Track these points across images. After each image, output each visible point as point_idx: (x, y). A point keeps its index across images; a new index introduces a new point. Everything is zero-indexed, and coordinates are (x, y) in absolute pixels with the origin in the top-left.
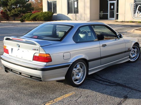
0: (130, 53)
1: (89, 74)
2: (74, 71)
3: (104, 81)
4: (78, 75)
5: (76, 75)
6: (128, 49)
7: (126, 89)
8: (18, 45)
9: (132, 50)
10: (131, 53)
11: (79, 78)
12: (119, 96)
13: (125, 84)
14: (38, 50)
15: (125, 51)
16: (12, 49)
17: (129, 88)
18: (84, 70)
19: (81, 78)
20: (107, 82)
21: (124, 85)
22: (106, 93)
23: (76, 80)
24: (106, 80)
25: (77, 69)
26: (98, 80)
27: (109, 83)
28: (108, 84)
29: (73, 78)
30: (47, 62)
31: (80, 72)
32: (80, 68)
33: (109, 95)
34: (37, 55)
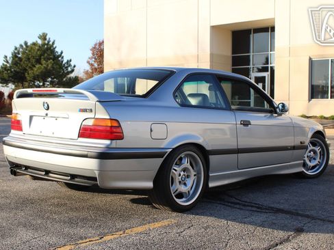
0: (306, 156)
1: (211, 185)
2: (176, 170)
3: (244, 205)
4: (185, 184)
5: (180, 182)
6: (301, 143)
7: (300, 218)
8: (46, 105)
9: (309, 149)
10: (308, 156)
11: (187, 192)
12: (283, 228)
13: (296, 210)
14: (91, 111)
15: (294, 147)
16: (31, 117)
17: (308, 216)
18: (198, 174)
19: (191, 192)
20: (252, 206)
21: (294, 211)
22: (250, 223)
23: (180, 195)
24: (249, 204)
25: (182, 166)
26: (232, 203)
27: (258, 208)
28: (255, 209)
29: (172, 189)
30: (112, 139)
31: (188, 177)
32: (190, 168)
33: (260, 226)
34: (90, 123)
